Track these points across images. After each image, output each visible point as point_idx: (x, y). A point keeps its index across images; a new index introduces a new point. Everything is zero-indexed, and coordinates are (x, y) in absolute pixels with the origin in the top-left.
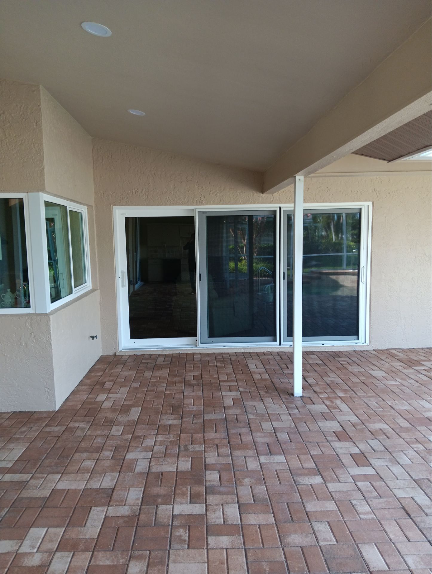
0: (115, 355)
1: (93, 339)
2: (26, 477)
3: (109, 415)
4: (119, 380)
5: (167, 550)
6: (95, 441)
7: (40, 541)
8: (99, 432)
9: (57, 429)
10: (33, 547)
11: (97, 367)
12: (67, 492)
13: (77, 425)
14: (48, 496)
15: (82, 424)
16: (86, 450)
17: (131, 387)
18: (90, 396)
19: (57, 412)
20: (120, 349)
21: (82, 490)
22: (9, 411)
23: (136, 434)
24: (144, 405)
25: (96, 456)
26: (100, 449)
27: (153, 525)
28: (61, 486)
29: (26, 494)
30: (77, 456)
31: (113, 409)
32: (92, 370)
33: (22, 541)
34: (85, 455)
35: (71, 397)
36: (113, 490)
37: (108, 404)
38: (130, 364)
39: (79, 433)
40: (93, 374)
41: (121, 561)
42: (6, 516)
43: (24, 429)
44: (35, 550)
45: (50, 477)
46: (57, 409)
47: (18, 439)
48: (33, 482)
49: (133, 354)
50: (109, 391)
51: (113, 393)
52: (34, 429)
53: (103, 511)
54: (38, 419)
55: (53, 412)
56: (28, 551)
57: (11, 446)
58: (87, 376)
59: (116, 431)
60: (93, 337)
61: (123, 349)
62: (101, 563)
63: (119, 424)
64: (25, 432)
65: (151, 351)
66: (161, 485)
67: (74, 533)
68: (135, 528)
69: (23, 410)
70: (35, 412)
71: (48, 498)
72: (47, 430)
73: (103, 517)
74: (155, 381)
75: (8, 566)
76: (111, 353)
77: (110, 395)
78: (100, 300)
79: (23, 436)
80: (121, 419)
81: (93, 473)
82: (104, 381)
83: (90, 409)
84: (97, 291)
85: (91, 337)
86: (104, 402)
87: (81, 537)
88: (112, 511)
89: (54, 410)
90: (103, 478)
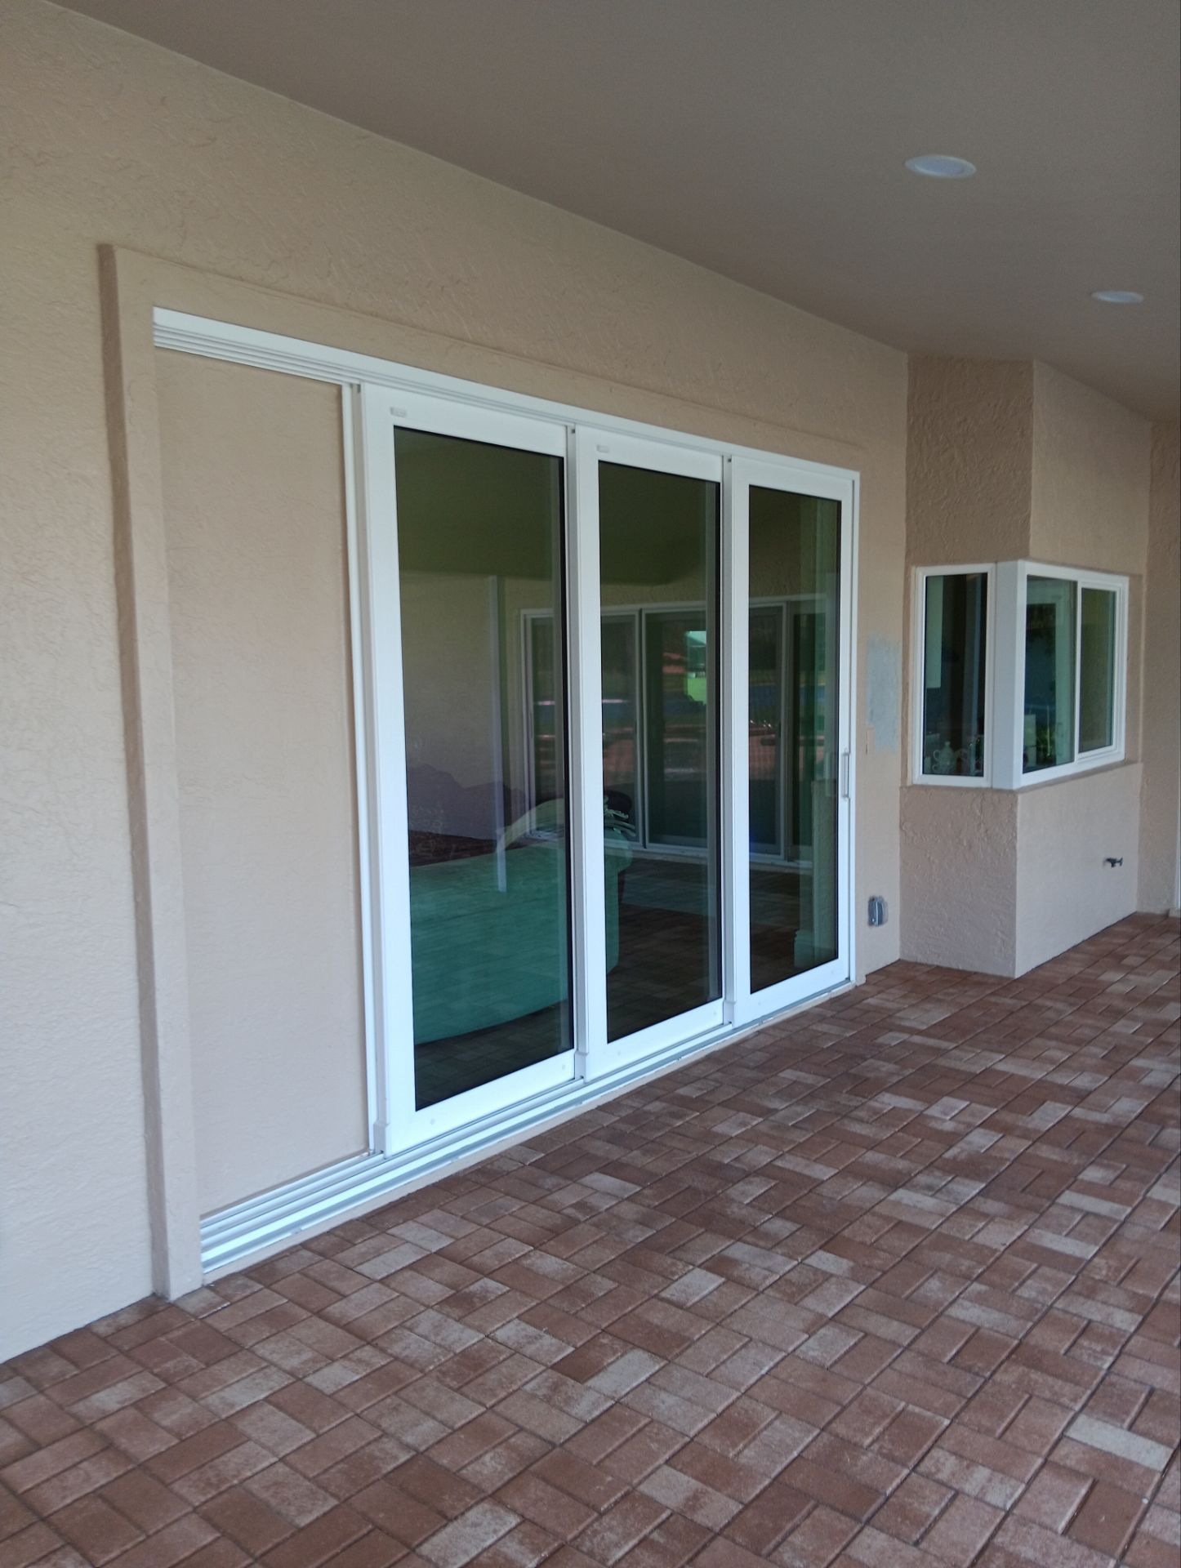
0: (1166, 915)
1: (1113, 866)
2: (947, 1045)
3: (1118, 1003)
4: (1158, 957)
6: (1078, 1031)
7: (957, 1111)
8: (1090, 1022)
10: (945, 1115)
11: (1115, 930)
12: (1011, 1076)
14: (978, 1072)
16: (1056, 1038)
18: (1090, 971)
19: (1017, 981)
21: (1036, 1080)
22: (930, 963)
23: (1163, 1038)
25: (1076, 1049)
26: (1081, 1042)
27: (1147, 1144)
28: (1002, 1067)
29: (946, 1063)
31: (1128, 997)
32: (1106, 932)
33: (929, 1104)
34: (1053, 1043)
35: (1048, 965)
36: (1090, 1093)
37: (1120, 988)
39: (1050, 1014)
40: (1104, 939)
41: (1076, 1161)
42: (912, 1076)
43: (951, 990)
44: (948, 1118)
45: (987, 1054)
46: (1018, 976)
47: (940, 1001)
48: (956, 1052)
50: (1131, 970)
51: (1138, 974)
52: (970, 993)
53: (1065, 1109)
54: (980, 984)
55: (1008, 978)
56: (937, 1116)
57: (928, 1006)
58: (1092, 940)
59: (1125, 1028)
60: (1113, 862)
63: (1134, 1019)
68: (1113, 1137)
70: (976, 973)
73: (1063, 1114)
75: (908, 1120)
76: (1159, 910)
77: (1132, 977)
78: (1142, 788)
79: (949, 999)
82: (1125, 953)
83: (1081, 988)
84: (1133, 765)
85: (1109, 860)
86: (1113, 983)
88: (1080, 1113)
89: (1011, 977)
90: (1078, 1076)
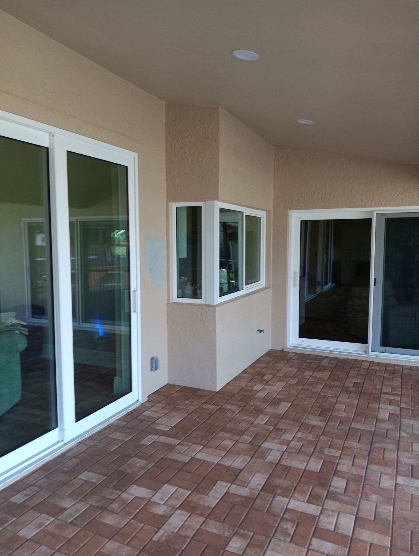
0: (283, 350)
1: (260, 333)
2: (175, 442)
3: (260, 404)
4: (279, 374)
5: (269, 537)
6: (240, 425)
7: (169, 496)
8: (246, 418)
9: (212, 407)
10: (162, 500)
11: (263, 359)
12: (203, 462)
13: (229, 407)
14: (187, 461)
15: (234, 408)
16: (229, 431)
17: (288, 382)
18: (249, 384)
19: (217, 393)
20: (288, 346)
21: (215, 464)
22: (180, 385)
23: (278, 426)
24: (295, 402)
25: (237, 437)
26: (241, 433)
27: (265, 511)
28: (199, 456)
29: (172, 456)
30: (221, 434)
31: (264, 400)
32: (258, 361)
33: (156, 492)
34: (227, 435)
35: (232, 382)
36: (241, 471)
37: (262, 394)
38: (294, 361)
39: (229, 414)
40: (257, 365)
41: (226, 534)
42: (152, 469)
43: (187, 402)
44: (163, 503)
45: (194, 446)
46: (218, 390)
47: (180, 409)
48: (180, 447)
49: (300, 352)
50: (267, 383)
51: (269, 385)
52: (194, 403)
53: (226, 486)
54: (201, 396)
55: (213, 392)
56: (158, 501)
57: (173, 414)
58: (252, 366)
59: (262, 420)
60: (260, 331)
61: (291, 346)
62: (210, 530)
63: (266, 414)
64: (187, 404)
65: (318, 352)
66: (284, 478)
67: (196, 498)
68: (248, 509)
69: (191, 386)
70: (200, 389)
71: (186, 463)
72: (204, 406)
73: (225, 491)
74: (313, 382)
75: (140, 508)
76: (279, 348)
78: (272, 298)
79: (184, 408)
80: (269, 410)
81: (229, 451)
82: (265, 373)
83: (245, 395)
84: (269, 289)
85: (259, 330)
86: (259, 391)
87: (201, 503)
88: (234, 489)
89: (215, 391)
90: (236, 458)
